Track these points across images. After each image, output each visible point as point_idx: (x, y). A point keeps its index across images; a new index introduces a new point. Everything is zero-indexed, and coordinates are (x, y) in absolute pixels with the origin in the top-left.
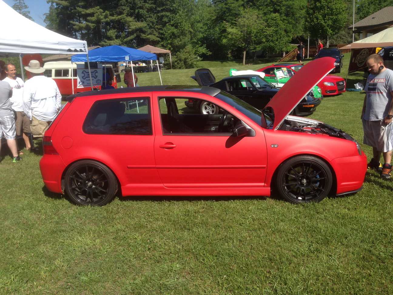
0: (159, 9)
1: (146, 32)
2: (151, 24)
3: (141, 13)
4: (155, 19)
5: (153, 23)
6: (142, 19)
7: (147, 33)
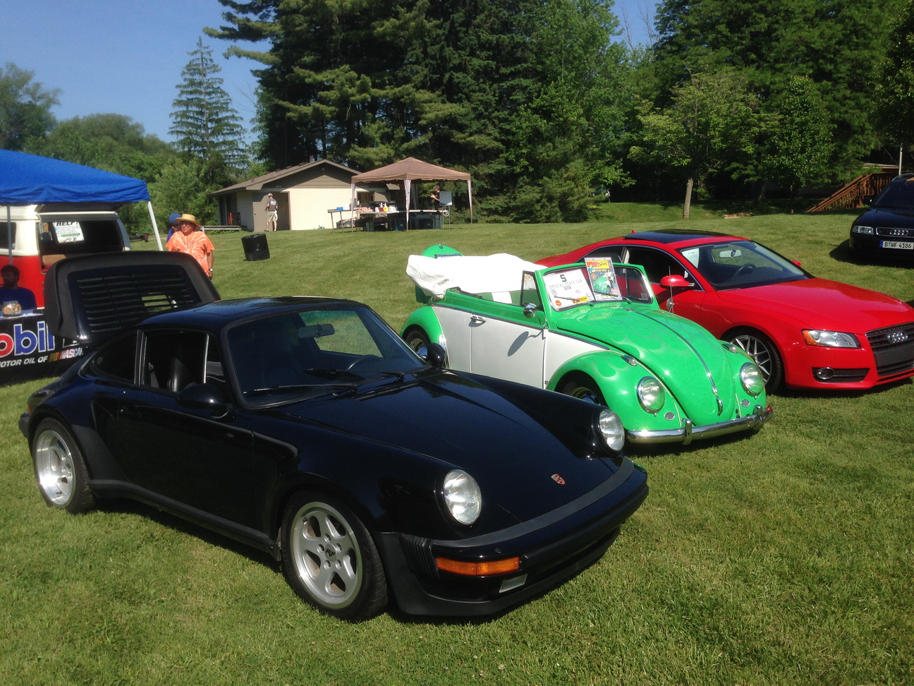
0: (503, 70)
1: (467, 126)
2: (481, 108)
3: (456, 81)
4: (494, 96)
5: (487, 105)
6: (460, 94)
7: (468, 131)
